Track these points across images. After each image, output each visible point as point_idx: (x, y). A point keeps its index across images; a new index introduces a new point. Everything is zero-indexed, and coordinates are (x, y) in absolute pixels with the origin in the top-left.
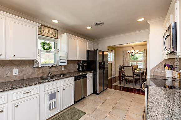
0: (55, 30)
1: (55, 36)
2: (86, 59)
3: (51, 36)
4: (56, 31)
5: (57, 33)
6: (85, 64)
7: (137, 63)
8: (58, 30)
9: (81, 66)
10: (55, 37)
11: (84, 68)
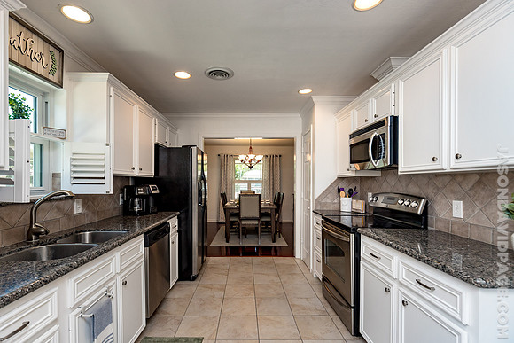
0: (52, 49)
1: (52, 71)
2: (152, 174)
3: (36, 66)
4: (57, 53)
5: (58, 63)
6: (154, 190)
7: (249, 186)
8: (61, 51)
9: (140, 196)
10: (51, 77)
11: (148, 204)
